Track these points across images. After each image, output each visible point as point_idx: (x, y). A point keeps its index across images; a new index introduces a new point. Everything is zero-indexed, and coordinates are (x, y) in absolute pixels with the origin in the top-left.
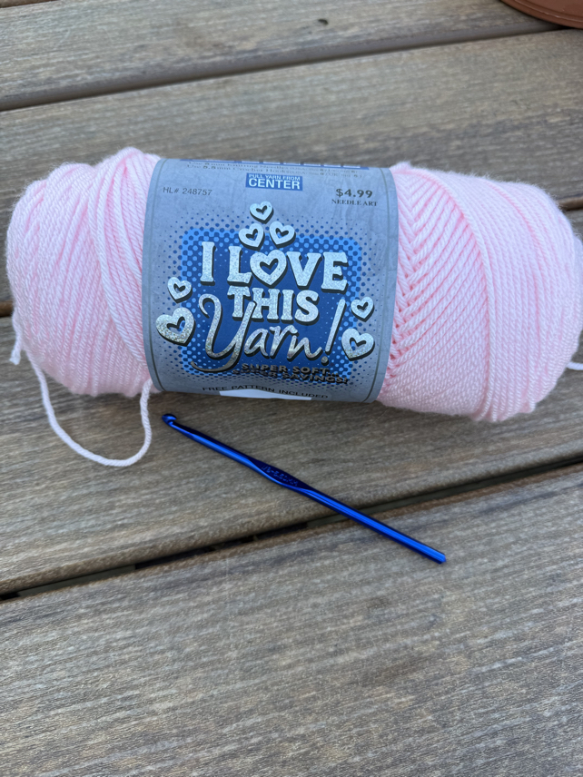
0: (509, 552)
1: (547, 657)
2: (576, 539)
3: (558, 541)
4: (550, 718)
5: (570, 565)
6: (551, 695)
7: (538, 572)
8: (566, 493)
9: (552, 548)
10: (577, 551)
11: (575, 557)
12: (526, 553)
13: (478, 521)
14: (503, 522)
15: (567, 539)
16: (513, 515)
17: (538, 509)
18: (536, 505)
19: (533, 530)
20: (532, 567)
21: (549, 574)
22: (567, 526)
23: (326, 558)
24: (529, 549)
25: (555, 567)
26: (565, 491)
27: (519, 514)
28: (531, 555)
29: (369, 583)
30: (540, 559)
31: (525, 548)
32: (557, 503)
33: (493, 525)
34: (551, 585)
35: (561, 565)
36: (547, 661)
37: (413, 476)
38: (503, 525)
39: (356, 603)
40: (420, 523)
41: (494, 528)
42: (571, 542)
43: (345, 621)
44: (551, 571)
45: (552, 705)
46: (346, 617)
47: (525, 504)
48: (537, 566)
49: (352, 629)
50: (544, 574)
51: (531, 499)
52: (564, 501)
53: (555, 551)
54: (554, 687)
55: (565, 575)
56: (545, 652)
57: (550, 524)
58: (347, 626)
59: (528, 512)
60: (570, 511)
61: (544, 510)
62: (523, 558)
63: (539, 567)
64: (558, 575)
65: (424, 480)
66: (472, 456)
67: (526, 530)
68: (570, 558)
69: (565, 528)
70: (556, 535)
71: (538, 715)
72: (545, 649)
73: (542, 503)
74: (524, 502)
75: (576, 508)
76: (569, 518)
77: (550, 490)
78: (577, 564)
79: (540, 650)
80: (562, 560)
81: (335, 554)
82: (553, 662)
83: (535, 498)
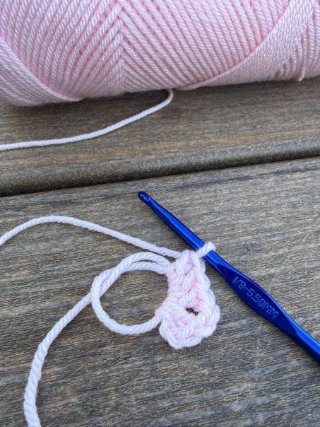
0: (201, 222)
1: (237, 330)
2: (272, 215)
3: (254, 215)
4: (240, 413)
5: (266, 237)
6: (243, 380)
7: (231, 241)
8: (261, 178)
9: (247, 221)
10: (274, 225)
11: (271, 230)
12: (219, 224)
13: (173, 194)
14: (196, 197)
15: (264, 214)
16: (208, 191)
17: (234, 188)
18: (231, 186)
19: (227, 205)
20: (225, 236)
21: (243, 243)
22: (263, 203)
23: (10, 216)
24: (222, 220)
25: (249, 237)
26: (261, 176)
27: (215, 191)
28: (225, 226)
29: (47, 240)
30: (233, 229)
31: (218, 219)
32: (253, 184)
33: (187, 198)
34: (245, 254)
35: (257, 236)
36: (239, 336)
37: (118, 158)
38: (197, 199)
39: (26, 257)
40: (115, 193)
41: (188, 200)
42: (267, 217)
43: (7, 274)
44: (245, 241)
45: (243, 395)
46: (10, 270)
47: (220, 183)
48: (230, 236)
49: (12, 283)
50: (238, 243)
51: (227, 181)
52: (260, 183)
53: (251, 224)
54: (246, 370)
55: (260, 245)
56: (235, 324)
57: (246, 201)
58: (7, 280)
59: (224, 190)
60: (266, 192)
61: (239, 189)
62: (215, 228)
63: (232, 237)
64: (253, 245)
65: (128, 163)
66: (174, 147)
67: (221, 204)
68: (266, 231)
69: (261, 205)
70: (252, 210)
71: (224, 408)
72: (236, 320)
73: (237, 183)
74: (220, 182)
75: (272, 190)
76: (265, 197)
77: (246, 174)
78: (274, 236)
79: (229, 321)
80: (258, 231)
81: (21, 213)
82: (246, 337)
83: (231, 179)
